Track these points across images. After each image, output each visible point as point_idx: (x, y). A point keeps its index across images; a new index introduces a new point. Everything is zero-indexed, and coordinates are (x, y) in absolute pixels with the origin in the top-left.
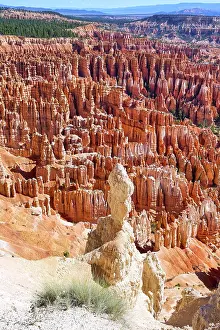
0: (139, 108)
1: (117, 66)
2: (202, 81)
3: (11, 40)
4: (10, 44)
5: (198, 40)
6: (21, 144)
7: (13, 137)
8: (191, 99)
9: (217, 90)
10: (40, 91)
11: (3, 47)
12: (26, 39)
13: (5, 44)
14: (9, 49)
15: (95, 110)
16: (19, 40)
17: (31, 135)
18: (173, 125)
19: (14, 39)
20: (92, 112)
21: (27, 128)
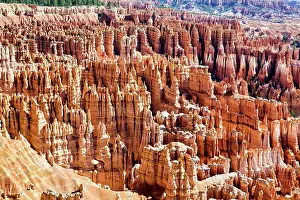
0: (237, 95)
1: (163, 41)
2: (276, 57)
3: (19, 9)
4: (18, 14)
5: (220, 11)
6: (96, 162)
7: (84, 151)
8: (266, 80)
9: (295, 68)
10: (94, 76)
11: (9, 18)
12: (40, 8)
13: (11, 14)
14: (17, 20)
15: (181, 102)
16: (30, 9)
17: (111, 146)
18: (289, 119)
19: (23, 8)
20: (178, 105)
21: (105, 136)
